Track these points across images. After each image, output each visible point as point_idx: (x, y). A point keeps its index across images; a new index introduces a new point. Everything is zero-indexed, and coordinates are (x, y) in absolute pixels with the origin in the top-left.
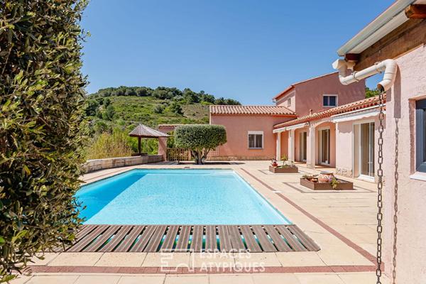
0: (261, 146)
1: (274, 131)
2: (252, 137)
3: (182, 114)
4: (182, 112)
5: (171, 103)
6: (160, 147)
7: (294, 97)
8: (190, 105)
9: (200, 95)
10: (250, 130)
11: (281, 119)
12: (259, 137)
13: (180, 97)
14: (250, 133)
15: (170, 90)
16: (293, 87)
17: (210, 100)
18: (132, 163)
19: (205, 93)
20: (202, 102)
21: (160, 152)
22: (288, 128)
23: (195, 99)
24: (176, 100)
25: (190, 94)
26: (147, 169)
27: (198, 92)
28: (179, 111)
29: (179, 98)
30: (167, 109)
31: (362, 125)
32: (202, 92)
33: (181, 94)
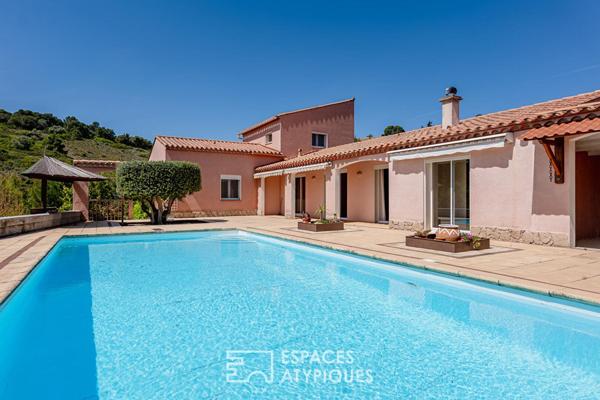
0: (237, 197)
1: (256, 176)
2: (224, 183)
3: (66, 153)
4: (65, 149)
5: (46, 136)
6: (76, 198)
7: (279, 132)
8: (76, 141)
9: (93, 128)
10: (224, 174)
11: (264, 160)
12: (235, 183)
13: (60, 128)
14: (224, 177)
15: (41, 116)
16: (278, 118)
17: (108, 135)
18: (36, 226)
19: (101, 126)
20: (96, 138)
21: (78, 207)
22: (287, 171)
23: (85, 132)
24: (52, 132)
25: (77, 125)
26: (88, 236)
27: (89, 123)
28: (61, 148)
29: (58, 130)
30: (38, 144)
31: (434, 164)
32: (96, 124)
33: (61, 124)
